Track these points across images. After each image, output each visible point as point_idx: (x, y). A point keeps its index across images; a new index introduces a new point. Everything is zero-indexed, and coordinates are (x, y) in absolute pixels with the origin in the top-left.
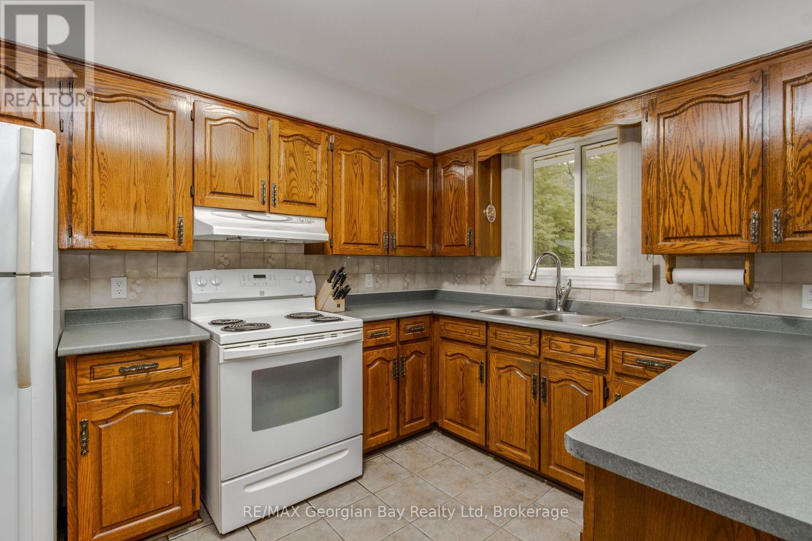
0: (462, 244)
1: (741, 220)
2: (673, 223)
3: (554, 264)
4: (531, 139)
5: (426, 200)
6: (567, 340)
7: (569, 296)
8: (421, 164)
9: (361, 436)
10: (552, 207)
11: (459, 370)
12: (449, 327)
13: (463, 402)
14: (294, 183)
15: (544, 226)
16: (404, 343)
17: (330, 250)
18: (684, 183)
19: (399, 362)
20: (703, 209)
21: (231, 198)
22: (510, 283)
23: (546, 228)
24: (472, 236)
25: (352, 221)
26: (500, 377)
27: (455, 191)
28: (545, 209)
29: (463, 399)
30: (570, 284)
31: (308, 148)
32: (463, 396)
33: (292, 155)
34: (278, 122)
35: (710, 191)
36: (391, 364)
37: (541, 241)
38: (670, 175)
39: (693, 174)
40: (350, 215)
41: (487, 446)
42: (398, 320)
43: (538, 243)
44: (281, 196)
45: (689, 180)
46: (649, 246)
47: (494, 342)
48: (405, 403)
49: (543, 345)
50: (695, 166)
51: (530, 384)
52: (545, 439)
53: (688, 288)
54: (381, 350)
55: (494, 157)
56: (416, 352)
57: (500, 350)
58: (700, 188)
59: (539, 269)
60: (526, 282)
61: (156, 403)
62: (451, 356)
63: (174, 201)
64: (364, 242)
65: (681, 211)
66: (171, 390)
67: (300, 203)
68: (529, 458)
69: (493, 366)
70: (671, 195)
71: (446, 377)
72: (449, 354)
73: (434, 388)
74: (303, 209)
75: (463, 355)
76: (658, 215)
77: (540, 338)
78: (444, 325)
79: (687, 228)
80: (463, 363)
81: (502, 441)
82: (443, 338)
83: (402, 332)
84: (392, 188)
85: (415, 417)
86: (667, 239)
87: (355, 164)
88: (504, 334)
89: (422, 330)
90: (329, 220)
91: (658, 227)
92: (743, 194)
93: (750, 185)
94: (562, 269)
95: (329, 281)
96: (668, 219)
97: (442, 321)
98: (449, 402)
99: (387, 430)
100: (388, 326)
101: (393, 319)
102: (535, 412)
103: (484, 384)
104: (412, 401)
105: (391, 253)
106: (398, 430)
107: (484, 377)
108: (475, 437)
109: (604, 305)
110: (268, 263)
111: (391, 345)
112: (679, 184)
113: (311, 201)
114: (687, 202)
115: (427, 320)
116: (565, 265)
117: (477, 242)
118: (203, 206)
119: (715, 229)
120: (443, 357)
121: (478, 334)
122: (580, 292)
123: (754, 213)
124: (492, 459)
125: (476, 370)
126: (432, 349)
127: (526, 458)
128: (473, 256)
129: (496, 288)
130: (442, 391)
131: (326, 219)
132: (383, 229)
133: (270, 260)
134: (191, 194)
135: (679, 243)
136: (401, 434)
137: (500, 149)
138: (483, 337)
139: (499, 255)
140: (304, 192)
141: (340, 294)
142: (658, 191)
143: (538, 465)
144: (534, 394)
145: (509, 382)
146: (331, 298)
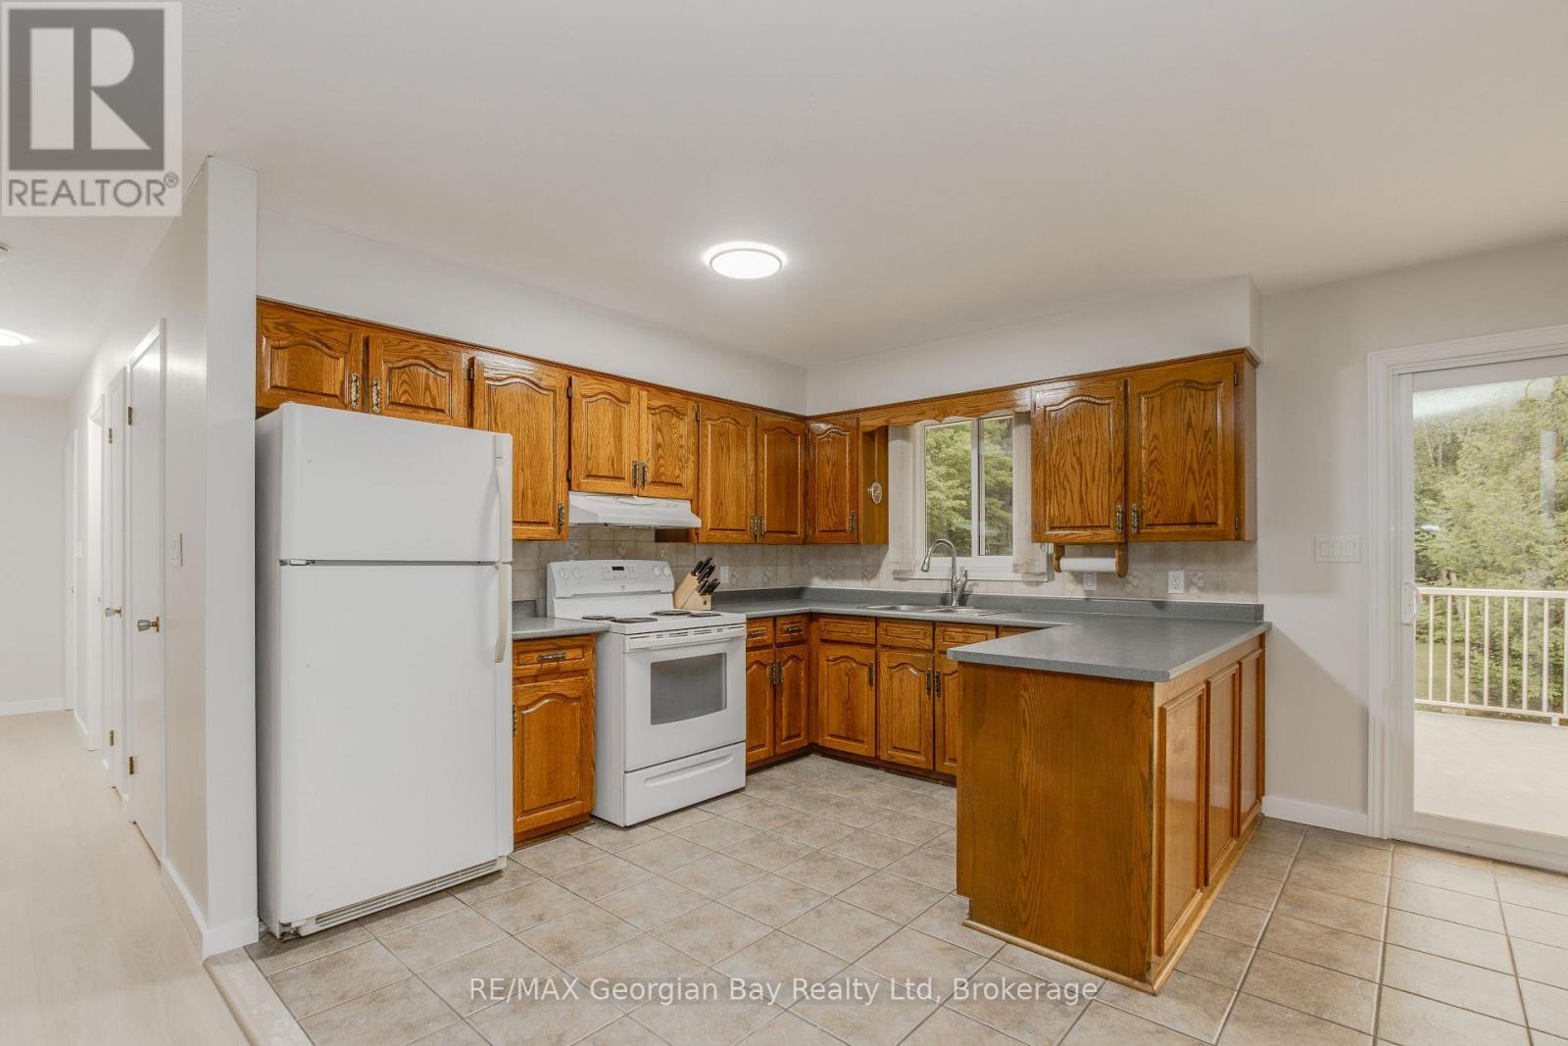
0: (841, 529)
1: (1110, 512)
2: (1057, 513)
3: (950, 554)
4: (924, 413)
5: (797, 474)
6: (960, 630)
7: (966, 589)
8: (792, 430)
9: (744, 744)
10: (954, 452)
11: (843, 675)
12: (831, 627)
13: (849, 712)
14: (662, 461)
15: (941, 484)
16: (781, 645)
17: (695, 537)
18: (1066, 475)
19: (777, 667)
20: (1081, 500)
21: (605, 482)
22: (899, 576)
23: (944, 489)
24: (855, 518)
25: (718, 503)
26: (891, 677)
27: (833, 465)
28: (942, 455)
29: (849, 709)
30: (966, 575)
31: (674, 420)
32: (849, 704)
33: (659, 429)
34: (645, 393)
35: (1087, 484)
36: (768, 670)
37: (936, 512)
38: (1054, 466)
39: (1073, 468)
40: (716, 495)
41: (877, 758)
42: (775, 618)
43: (931, 515)
44: (649, 477)
45: (1070, 473)
46: (1038, 536)
47: (884, 640)
48: (782, 717)
49: (936, 637)
50: (1074, 460)
51: (924, 679)
52: (939, 735)
53: (1078, 576)
54: (757, 652)
55: (879, 428)
56: (793, 657)
57: (891, 648)
58: (1078, 479)
59: (932, 559)
60: (919, 574)
61: (564, 693)
62: (835, 660)
63: (554, 486)
64: (731, 527)
65: (1063, 501)
66: (576, 681)
67: (668, 484)
68: (924, 759)
69: (883, 667)
70: (1055, 486)
71: (828, 686)
72: (831, 658)
73: (813, 702)
74: (670, 490)
75: (848, 657)
76: (1045, 505)
77: (934, 629)
78: (825, 625)
79: (1069, 519)
80: (849, 666)
81: (894, 748)
82: (824, 641)
83: (778, 632)
84: (760, 462)
85: (793, 733)
86: (1052, 528)
87: (722, 435)
88: (896, 629)
89: (799, 631)
90: (695, 503)
91: (1045, 517)
92: (1112, 489)
93: (1116, 482)
94: (957, 558)
95: (694, 574)
96: (1053, 509)
97: (822, 621)
98: (831, 716)
99: (763, 746)
100: (765, 624)
101: (770, 617)
102: (928, 709)
103: (874, 688)
104: (789, 714)
105: (758, 540)
106: (775, 748)
107: (874, 680)
108: (863, 749)
109: (1001, 598)
110: (618, 553)
111: (767, 647)
112: (1062, 475)
113: (678, 481)
114: (1069, 494)
115: (805, 620)
116: (960, 553)
117: (861, 527)
118: (579, 490)
119: (1090, 520)
120: (823, 663)
121: (866, 633)
122: (976, 585)
123: (1120, 507)
124: (882, 772)
125: (864, 673)
126: (810, 654)
127: (921, 760)
128: (856, 543)
129: (884, 582)
130: (823, 702)
131: (691, 501)
132: (751, 512)
133: (619, 549)
134: (568, 477)
135: (1062, 532)
136: (778, 751)
137: (888, 421)
138: (872, 635)
139: (886, 541)
140: (670, 472)
141: (708, 589)
142: (1045, 483)
143: (932, 764)
144: (929, 689)
145: (901, 681)
146: (697, 593)
